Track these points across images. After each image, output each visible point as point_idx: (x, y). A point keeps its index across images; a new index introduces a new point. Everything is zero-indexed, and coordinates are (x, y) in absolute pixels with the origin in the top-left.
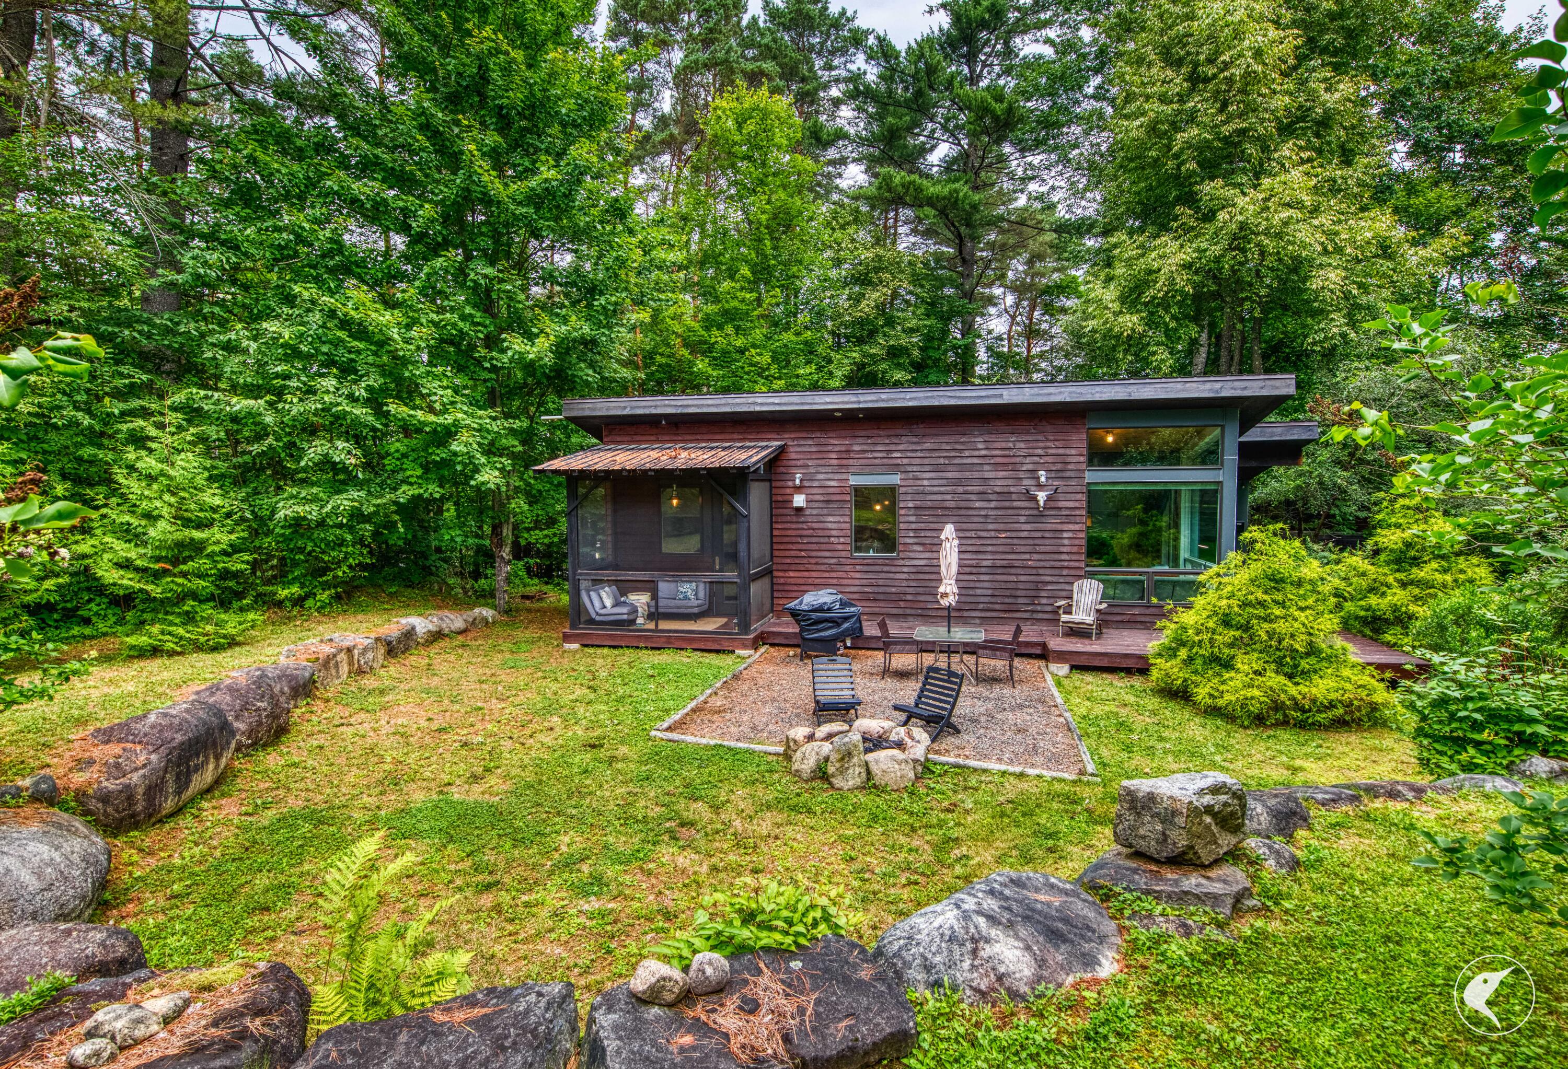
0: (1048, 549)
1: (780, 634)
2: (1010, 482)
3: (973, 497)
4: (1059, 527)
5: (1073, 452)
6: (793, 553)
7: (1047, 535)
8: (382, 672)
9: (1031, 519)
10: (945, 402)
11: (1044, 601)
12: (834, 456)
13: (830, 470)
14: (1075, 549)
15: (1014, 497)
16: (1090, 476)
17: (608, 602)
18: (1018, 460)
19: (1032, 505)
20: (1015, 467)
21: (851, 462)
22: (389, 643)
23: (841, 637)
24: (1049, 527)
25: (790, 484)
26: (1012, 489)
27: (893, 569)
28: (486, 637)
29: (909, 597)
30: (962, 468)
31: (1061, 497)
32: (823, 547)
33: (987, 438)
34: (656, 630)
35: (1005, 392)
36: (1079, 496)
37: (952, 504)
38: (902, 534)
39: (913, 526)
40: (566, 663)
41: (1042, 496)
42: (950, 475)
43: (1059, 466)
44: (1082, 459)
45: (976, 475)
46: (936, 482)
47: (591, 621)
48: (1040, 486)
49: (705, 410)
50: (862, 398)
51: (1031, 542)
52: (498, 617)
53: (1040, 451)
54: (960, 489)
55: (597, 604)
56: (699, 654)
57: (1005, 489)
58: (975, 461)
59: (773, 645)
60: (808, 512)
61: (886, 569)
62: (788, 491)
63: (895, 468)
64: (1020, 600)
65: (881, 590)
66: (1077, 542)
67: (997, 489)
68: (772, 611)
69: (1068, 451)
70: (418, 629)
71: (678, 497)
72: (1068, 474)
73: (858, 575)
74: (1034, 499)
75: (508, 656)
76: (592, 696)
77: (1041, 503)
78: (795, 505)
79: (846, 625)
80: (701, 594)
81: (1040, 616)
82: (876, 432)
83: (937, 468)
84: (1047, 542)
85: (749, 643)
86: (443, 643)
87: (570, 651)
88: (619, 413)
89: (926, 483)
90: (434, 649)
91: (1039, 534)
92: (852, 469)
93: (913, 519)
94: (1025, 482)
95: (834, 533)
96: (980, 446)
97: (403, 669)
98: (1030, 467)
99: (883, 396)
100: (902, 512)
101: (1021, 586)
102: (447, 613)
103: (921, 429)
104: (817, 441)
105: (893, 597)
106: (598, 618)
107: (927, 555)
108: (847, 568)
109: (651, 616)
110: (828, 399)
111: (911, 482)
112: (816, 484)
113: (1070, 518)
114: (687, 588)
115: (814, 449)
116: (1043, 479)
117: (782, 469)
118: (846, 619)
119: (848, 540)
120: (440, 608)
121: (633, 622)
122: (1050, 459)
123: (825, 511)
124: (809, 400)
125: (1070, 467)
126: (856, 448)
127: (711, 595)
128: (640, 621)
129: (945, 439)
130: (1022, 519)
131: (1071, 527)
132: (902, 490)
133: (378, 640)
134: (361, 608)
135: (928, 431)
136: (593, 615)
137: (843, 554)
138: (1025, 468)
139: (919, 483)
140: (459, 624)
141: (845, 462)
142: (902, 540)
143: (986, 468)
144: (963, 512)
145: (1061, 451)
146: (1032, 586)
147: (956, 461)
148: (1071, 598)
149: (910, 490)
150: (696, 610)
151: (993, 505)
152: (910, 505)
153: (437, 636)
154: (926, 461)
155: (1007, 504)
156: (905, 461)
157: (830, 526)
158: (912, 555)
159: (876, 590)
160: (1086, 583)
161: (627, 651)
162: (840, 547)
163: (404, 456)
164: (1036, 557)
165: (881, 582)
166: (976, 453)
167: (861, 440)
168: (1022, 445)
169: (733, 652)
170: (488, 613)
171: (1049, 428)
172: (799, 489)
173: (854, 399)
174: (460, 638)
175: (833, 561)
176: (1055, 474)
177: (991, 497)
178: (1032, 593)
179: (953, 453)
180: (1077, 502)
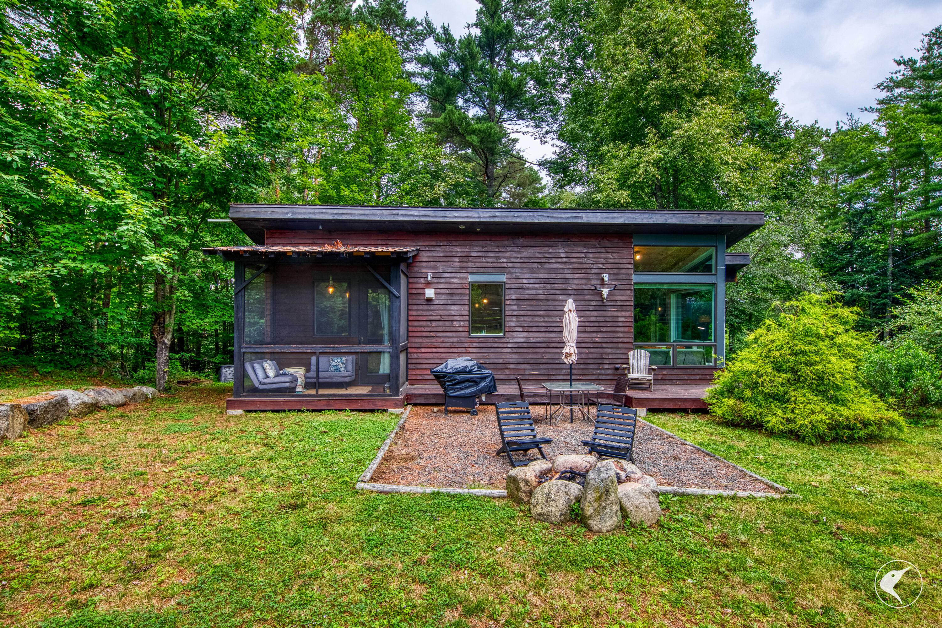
0: (609, 329)
1: (421, 395)
2: (583, 282)
3: (558, 292)
4: (616, 314)
5: (624, 261)
6: (425, 334)
7: (608, 319)
8: (18, 442)
9: (597, 308)
11: (606, 367)
12: (457, 260)
13: (453, 270)
14: (626, 329)
15: (586, 292)
16: (636, 278)
17: (271, 373)
18: (588, 266)
19: (598, 298)
20: (586, 271)
21: (470, 265)
22: (32, 414)
23: (477, 395)
24: (610, 313)
25: (422, 280)
26: (585, 287)
27: (501, 345)
29: (512, 366)
30: (550, 271)
31: (617, 292)
32: (448, 329)
33: (566, 249)
34: (316, 396)
35: (584, 215)
36: (628, 292)
37: (542, 297)
38: (507, 319)
39: (515, 313)
40: (233, 426)
42: (541, 276)
43: (615, 271)
44: (630, 266)
45: (560, 276)
46: (532, 281)
47: (255, 390)
48: (603, 284)
49: (357, 218)
50: (481, 214)
51: (597, 324)
52: (158, 393)
53: (602, 260)
54: (549, 286)
55: (261, 374)
56: (356, 414)
57: (580, 287)
58: (559, 266)
59: (415, 405)
60: (436, 302)
61: (495, 345)
62: (421, 286)
63: (502, 270)
64: (591, 366)
65: (492, 361)
66: (627, 324)
67: (574, 287)
68: (407, 380)
69: (621, 261)
70: (70, 401)
71: (333, 286)
72: (622, 277)
73: (474, 350)
74: (601, 294)
75: (169, 423)
78: (427, 296)
79: (483, 384)
80: (350, 367)
81: (604, 377)
82: (488, 242)
83: (532, 271)
84: (608, 324)
85: (399, 403)
86: (100, 415)
87: (234, 417)
88: (282, 217)
89: (524, 281)
91: (602, 319)
92: (471, 270)
93: (515, 307)
94: (593, 282)
95: (456, 318)
96: (563, 255)
98: (596, 271)
99: (498, 214)
100: (508, 302)
101: (591, 356)
102: (105, 388)
103: (521, 241)
104: (444, 248)
105: (500, 366)
106: (261, 387)
107: (525, 334)
108: (466, 345)
109: (307, 385)
111: (514, 281)
112: (443, 281)
113: (623, 308)
114: (339, 362)
115: (442, 254)
116: (606, 279)
117: (418, 266)
118: (483, 379)
119: (466, 324)
121: (293, 390)
122: (609, 266)
123: (449, 302)
124: (442, 214)
125: (623, 271)
126: (474, 254)
128: (299, 389)
129: (538, 250)
130: (591, 308)
131: (624, 314)
132: (508, 286)
135: (526, 243)
136: (257, 384)
137: (463, 334)
138: (593, 271)
139: (520, 281)
140: (118, 399)
141: (465, 264)
142: (507, 324)
143: (567, 271)
144: (550, 303)
145: (616, 261)
146: (598, 356)
147: (546, 266)
148: (628, 364)
149: (513, 286)
150: (347, 379)
152: (513, 297)
153: (92, 408)
154: (525, 265)
155: (581, 297)
156: (510, 265)
157: (453, 313)
158: (515, 334)
159: (488, 361)
160: (637, 352)
161: (291, 415)
162: (461, 329)
164: (600, 335)
165: (491, 355)
166: (560, 260)
167: (476, 249)
168: (591, 256)
169: (386, 411)
170: (147, 390)
171: (608, 244)
172: (428, 284)
175: (455, 340)
176: (615, 276)
177: (570, 292)
178: (599, 361)
179: (544, 261)
180: (628, 297)
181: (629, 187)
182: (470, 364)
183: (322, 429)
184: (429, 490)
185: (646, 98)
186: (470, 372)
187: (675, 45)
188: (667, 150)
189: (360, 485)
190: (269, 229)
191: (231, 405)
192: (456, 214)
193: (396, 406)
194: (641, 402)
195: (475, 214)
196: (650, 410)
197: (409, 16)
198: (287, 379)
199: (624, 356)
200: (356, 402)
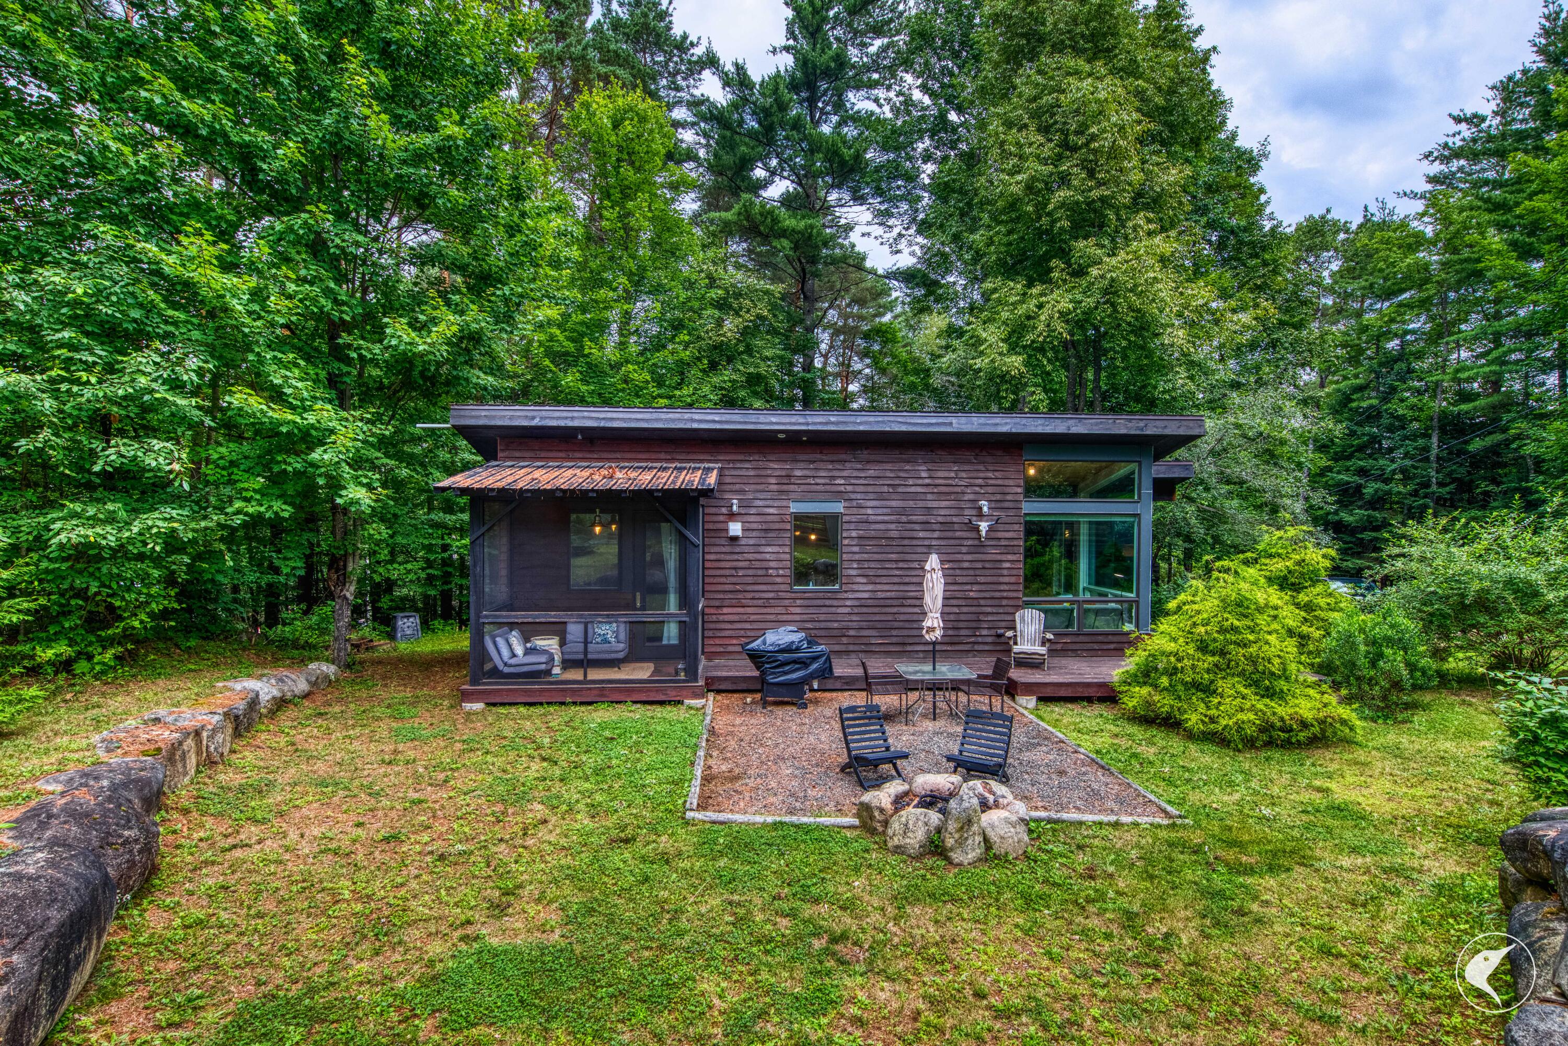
0: (989, 579)
1: (726, 678)
2: (952, 512)
3: (917, 527)
4: (999, 557)
5: (1011, 482)
6: (727, 587)
7: (987, 565)
9: (973, 550)
10: (896, 428)
11: (985, 632)
12: (773, 481)
13: (768, 495)
14: (1013, 580)
15: (956, 527)
16: (1029, 507)
17: (519, 650)
18: (958, 489)
19: (974, 535)
20: (957, 496)
21: (792, 487)
24: (989, 557)
25: (724, 510)
26: (955, 519)
27: (835, 603)
29: (852, 633)
30: (906, 496)
31: (1001, 527)
32: (760, 580)
33: (930, 466)
34: (585, 681)
35: (954, 421)
36: (1016, 527)
37: (895, 534)
38: (845, 565)
39: (857, 557)
41: (984, 526)
42: (894, 504)
43: (998, 497)
44: (1019, 490)
45: (920, 504)
46: (880, 511)
47: (495, 673)
48: (981, 516)
50: (810, 420)
51: (971, 572)
52: (340, 673)
53: (980, 481)
54: (904, 519)
55: (505, 653)
56: (640, 707)
57: (949, 519)
58: (919, 489)
59: (719, 692)
60: (743, 542)
61: (828, 602)
62: (722, 518)
63: (838, 495)
64: (963, 632)
65: (823, 625)
66: (1014, 572)
67: (940, 519)
68: (703, 652)
69: (1006, 482)
70: (261, 696)
71: (601, 524)
72: (1006, 505)
73: (798, 610)
74: (977, 529)
75: (392, 724)
77: (983, 533)
78: (731, 533)
79: (814, 666)
80: (622, 636)
81: (981, 647)
82: (819, 456)
83: (880, 497)
84: (987, 572)
85: (696, 692)
87: (472, 714)
88: (525, 423)
89: (869, 511)
90: (284, 721)
91: (979, 565)
92: (792, 496)
93: (856, 549)
94: (967, 512)
95: (772, 564)
96: (924, 474)
98: (971, 497)
99: (833, 419)
100: (846, 542)
101: (963, 617)
102: (284, 673)
103: (864, 454)
104: (754, 464)
105: (835, 633)
106: (507, 670)
107: (870, 587)
108: (787, 602)
109: (568, 664)
111: (855, 511)
112: (753, 511)
113: (1008, 549)
114: (604, 630)
115: (752, 473)
116: (985, 509)
117: (716, 495)
118: (815, 659)
119: (788, 572)
120: (276, 666)
121: (548, 672)
122: (990, 490)
123: (763, 541)
124: (753, 419)
125: (1009, 497)
126: (798, 473)
127: (632, 638)
128: (556, 670)
129: (890, 466)
130: (964, 550)
131: (1010, 557)
132: (846, 518)
133: (223, 715)
135: (872, 457)
136: (501, 666)
137: (783, 587)
138: (967, 497)
139: (863, 511)
141: (785, 487)
142: (845, 572)
143: (929, 497)
144: (906, 542)
145: (999, 482)
146: (973, 617)
147: (900, 489)
148: (1014, 628)
149: (853, 519)
150: (621, 655)
151: (936, 534)
152: (854, 534)
154: (870, 489)
155: (949, 534)
156: (849, 488)
157: (768, 556)
158: (855, 587)
159: (817, 625)
160: (1028, 614)
162: (779, 580)
164: (975, 588)
165: (822, 617)
166: (920, 482)
167: (802, 465)
168: (964, 475)
170: (328, 669)
171: (989, 459)
172: (732, 516)
174: (310, 704)
175: (771, 595)
176: (996, 505)
177: (935, 527)
178: (974, 625)
179: (897, 482)
180: (1016, 533)
181: (1024, 347)
182: (796, 637)
183: (607, 734)
184: (770, 819)
185: (1049, 214)
186: (798, 649)
187: (1093, 138)
188: (1079, 297)
189: (690, 815)
190: (503, 437)
191: (467, 696)
192: (774, 420)
193: (696, 696)
194: (1029, 689)
195: (801, 420)
196: (1041, 699)
197: (677, 31)
198: (543, 659)
199: (1009, 618)
200: (640, 690)
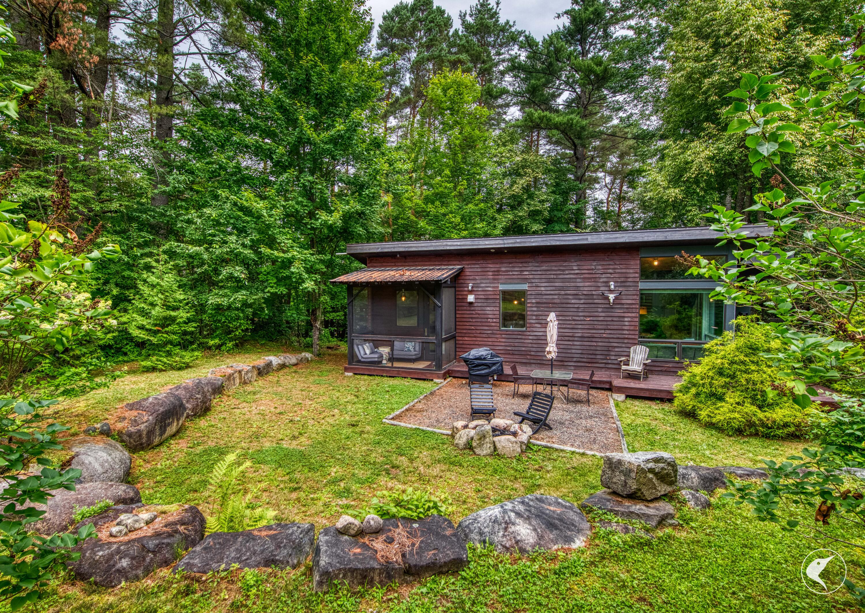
0: (616, 327)
1: (458, 371)
2: (592, 289)
3: (570, 297)
4: (622, 315)
5: (631, 271)
6: (467, 327)
7: (615, 319)
8: (255, 384)
9: (605, 310)
10: (554, 243)
11: (613, 358)
12: (491, 273)
13: (488, 281)
14: (632, 328)
15: (595, 297)
16: (643, 285)
17: (368, 352)
18: (597, 276)
19: (606, 302)
20: (596, 280)
21: (500, 277)
22: (259, 369)
23: (491, 374)
24: (616, 314)
25: (466, 289)
26: (594, 293)
27: (523, 337)
28: (307, 368)
30: (564, 280)
31: (624, 297)
32: (484, 324)
33: (579, 263)
34: (392, 367)
35: (589, 237)
36: (635, 297)
37: (558, 301)
38: (529, 317)
39: (535, 313)
40: (345, 382)
41: (612, 297)
42: (557, 284)
43: (622, 280)
44: (637, 275)
45: (573, 284)
46: (549, 289)
47: (359, 361)
48: (611, 291)
49: (420, 249)
51: (605, 323)
52: (314, 358)
53: (611, 271)
54: (563, 292)
55: (362, 352)
56: (414, 380)
57: (590, 293)
58: (572, 276)
59: (454, 377)
60: (476, 305)
61: (519, 337)
62: (465, 293)
63: (525, 280)
64: (598, 357)
65: (516, 349)
66: (633, 323)
67: (585, 293)
68: (455, 359)
69: (628, 271)
70: (273, 363)
71: (405, 296)
72: (628, 284)
73: (503, 340)
74: (607, 298)
75: (316, 378)
76: (356, 400)
77: (611, 301)
78: (469, 301)
79: (494, 368)
80: (417, 348)
81: (610, 366)
82: (514, 260)
83: (549, 281)
84: (615, 323)
85: (441, 376)
86: (286, 370)
87: (348, 377)
89: (543, 289)
90: (281, 373)
91: (610, 319)
92: (500, 281)
93: (535, 309)
94: (602, 289)
95: (490, 316)
96: (575, 268)
97: (265, 382)
98: (605, 280)
99: (518, 241)
100: (529, 305)
102: (288, 355)
103: (540, 258)
104: (481, 265)
105: (523, 353)
106: (362, 360)
107: (543, 330)
108: (498, 336)
109: (390, 360)
110: (487, 243)
111: (534, 288)
112: (480, 289)
113: (629, 310)
114: (410, 345)
115: (479, 270)
116: (612, 287)
117: (462, 281)
118: (494, 364)
119: (498, 320)
120: (285, 352)
121: (381, 362)
122: (617, 275)
123: (485, 304)
124: (476, 243)
125: (630, 280)
126: (503, 269)
127: (423, 349)
128: (384, 362)
129: (553, 264)
130: (600, 310)
131: (630, 315)
132: (529, 293)
133: (253, 367)
134: (247, 351)
135: (545, 259)
136: (360, 358)
137: (495, 328)
138: (602, 280)
139: (539, 289)
140: (294, 361)
141: (496, 277)
142: (529, 321)
143: (578, 280)
144: (564, 305)
145: (623, 271)
146: (606, 349)
147: (561, 277)
149: (533, 293)
150: (414, 357)
151: (582, 301)
152: (534, 301)
153: (283, 366)
154: (543, 277)
155: (591, 301)
156: (531, 277)
157: (488, 312)
158: (534, 329)
159: (514, 348)
160: (639, 348)
161: (377, 378)
162: (493, 324)
163: (268, 273)
164: (607, 332)
165: (516, 344)
166: (573, 272)
167: (505, 265)
168: (600, 267)
169: (432, 380)
170: (309, 355)
171: (616, 257)
172: (471, 292)
173: (501, 242)
174: (294, 368)
175: (489, 332)
176: (620, 284)
177: (581, 297)
178: (606, 353)
179: (558, 272)
180: (633, 300)
182: (484, 353)
186: (485, 359)
190: (369, 257)
191: (346, 369)
193: (439, 378)
194: (623, 390)
196: (627, 396)
